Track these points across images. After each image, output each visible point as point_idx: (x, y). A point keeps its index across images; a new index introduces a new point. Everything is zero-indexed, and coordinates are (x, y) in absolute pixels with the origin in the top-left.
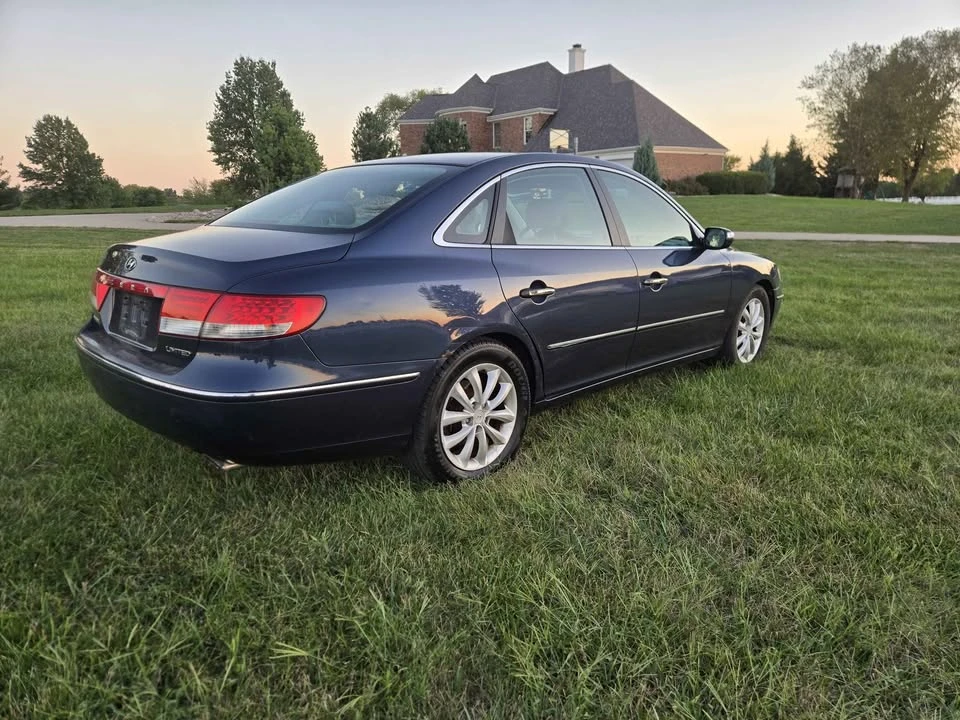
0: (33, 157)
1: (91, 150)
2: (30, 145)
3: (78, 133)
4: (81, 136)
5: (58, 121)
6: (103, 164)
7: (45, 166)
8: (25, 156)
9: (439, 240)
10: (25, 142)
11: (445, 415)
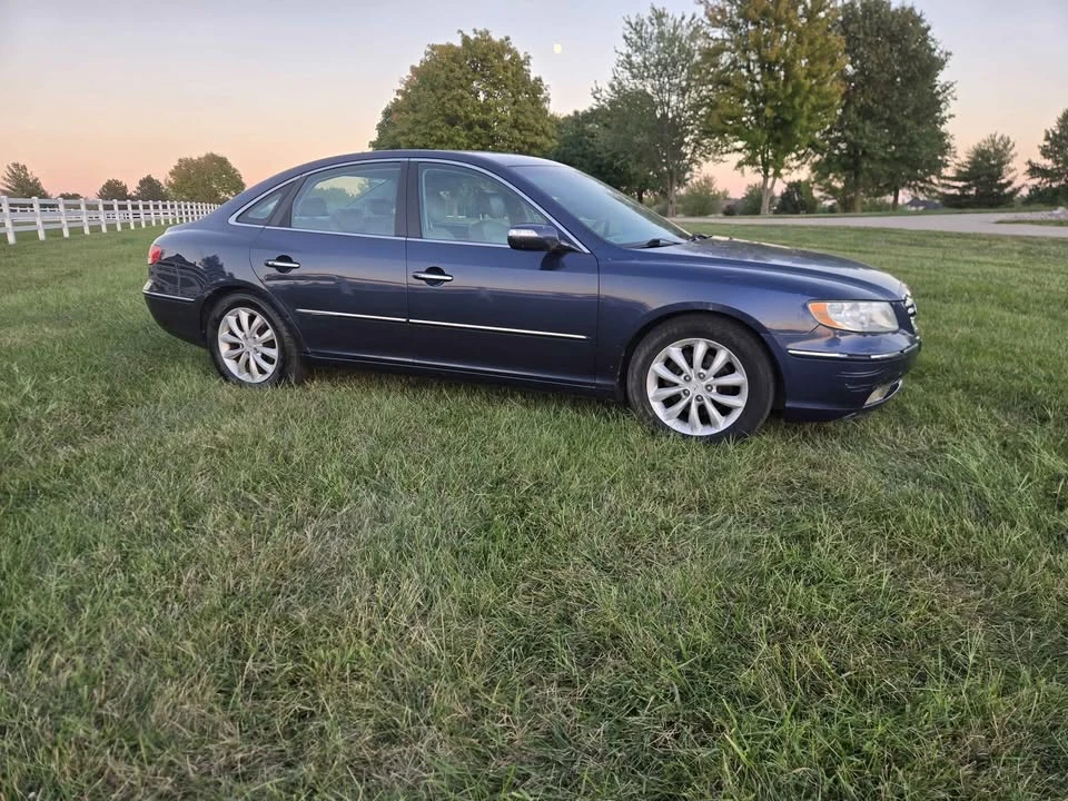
0: (1045, 153)
2: (1047, 138)
7: (1057, 162)
8: (1038, 151)
9: (232, 221)
10: (1043, 136)
11: (223, 334)
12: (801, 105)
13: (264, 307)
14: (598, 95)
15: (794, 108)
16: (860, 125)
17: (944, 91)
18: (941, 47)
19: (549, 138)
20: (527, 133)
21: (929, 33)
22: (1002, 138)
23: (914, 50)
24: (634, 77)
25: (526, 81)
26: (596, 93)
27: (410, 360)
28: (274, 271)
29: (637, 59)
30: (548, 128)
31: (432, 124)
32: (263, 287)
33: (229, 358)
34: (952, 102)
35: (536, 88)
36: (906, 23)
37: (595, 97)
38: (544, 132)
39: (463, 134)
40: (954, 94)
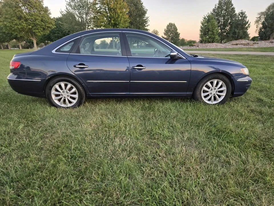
0: (165, 34)
1: (178, 31)
3: (176, 27)
4: (176, 28)
5: (172, 24)
6: (180, 35)
7: (167, 36)
8: (163, 34)
9: (54, 51)
10: (164, 30)
11: (53, 92)
12: (120, 20)
13: (73, 81)
14: (62, 13)
15: (118, 21)
16: (131, 26)
17: (147, 19)
18: (146, 8)
19: (53, 25)
20: (46, 23)
21: (143, 5)
22: (156, 31)
23: (140, 8)
24: (72, 9)
25: (42, 8)
26: (61, 12)
27: (129, 93)
28: (78, 69)
29: (72, 4)
30: (52, 22)
31: (12, 19)
32: (74, 75)
33: (56, 100)
34: (149, 22)
35: (46, 10)
36: (138, 1)
37: (61, 14)
38: (51, 23)
39: (24, 22)
40: (149, 20)
